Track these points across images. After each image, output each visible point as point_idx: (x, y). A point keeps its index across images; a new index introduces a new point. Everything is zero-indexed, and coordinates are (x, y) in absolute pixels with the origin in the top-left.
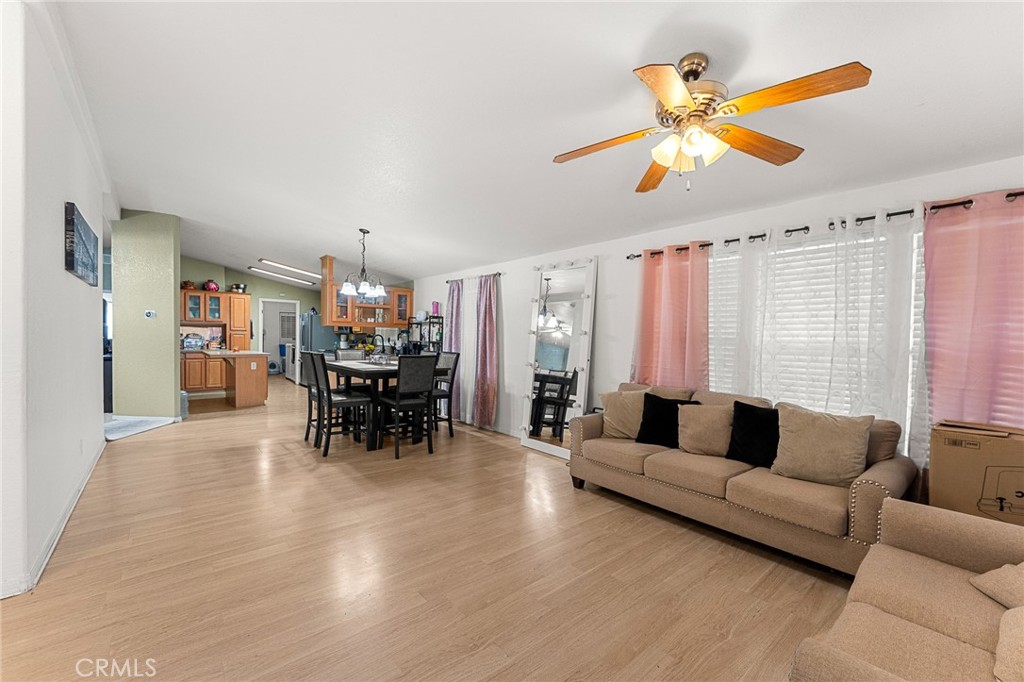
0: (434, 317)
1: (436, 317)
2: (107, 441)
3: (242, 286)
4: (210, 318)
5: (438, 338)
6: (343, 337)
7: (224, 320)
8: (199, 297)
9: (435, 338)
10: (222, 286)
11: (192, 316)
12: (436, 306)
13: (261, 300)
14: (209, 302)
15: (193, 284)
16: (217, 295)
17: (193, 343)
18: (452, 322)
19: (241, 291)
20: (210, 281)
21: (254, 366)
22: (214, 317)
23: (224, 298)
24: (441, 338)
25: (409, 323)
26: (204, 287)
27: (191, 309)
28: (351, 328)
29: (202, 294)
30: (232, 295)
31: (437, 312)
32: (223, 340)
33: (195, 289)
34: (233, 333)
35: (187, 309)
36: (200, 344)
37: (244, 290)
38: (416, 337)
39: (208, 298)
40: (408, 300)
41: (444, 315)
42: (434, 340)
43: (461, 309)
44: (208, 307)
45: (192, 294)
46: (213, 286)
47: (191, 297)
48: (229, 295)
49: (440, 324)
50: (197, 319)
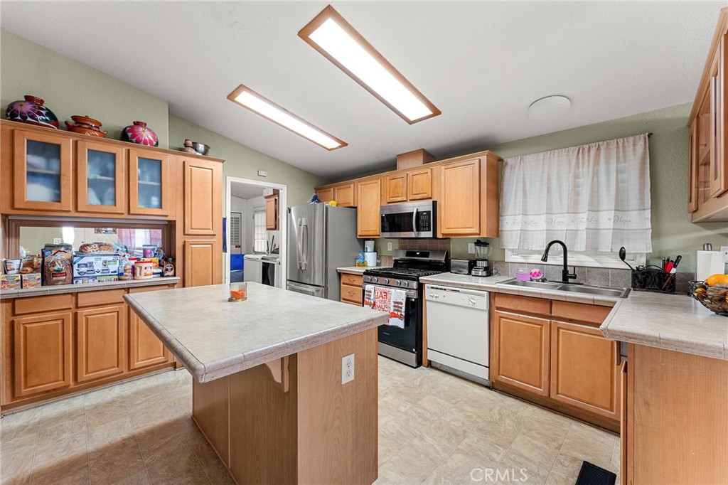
4: (138, 207)
7: (171, 211)
8: (113, 157)
10: (165, 137)
11: (95, 200)
14: (136, 170)
15: (98, 125)
16: (156, 156)
17: (98, 266)
19: (202, 153)
20: (137, 124)
22: (149, 204)
23: (171, 163)
26: (125, 135)
27: (93, 184)
29: (120, 150)
30: (187, 159)
32: (168, 256)
33: (103, 137)
34: (189, 240)
35: (83, 184)
36: (113, 267)
39: (135, 160)
44: (134, 181)
45: (97, 148)
46: (146, 135)
47: (92, 153)
48: (182, 158)
50: (108, 207)
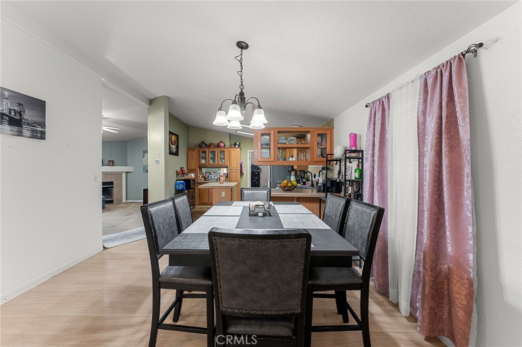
0: (351, 151)
1: (354, 151)
2: (104, 248)
3: (238, 143)
4: (220, 163)
5: (357, 175)
6: (293, 173)
7: (227, 163)
8: (215, 151)
9: (355, 175)
10: (228, 144)
11: (212, 162)
12: (354, 138)
13: (248, 151)
14: (219, 154)
15: (213, 144)
16: (223, 149)
17: (213, 177)
18: (373, 156)
19: (237, 146)
20: (221, 142)
21: (223, 194)
22: (222, 162)
23: (226, 151)
24: (361, 175)
25: (327, 160)
26: (218, 146)
27: (211, 158)
28: (293, 166)
30: (231, 149)
31: (355, 145)
32: (227, 175)
33: (214, 147)
36: (216, 178)
37: (239, 146)
38: (335, 175)
39: (219, 152)
40: (328, 138)
41: (363, 148)
42: (353, 178)
43: (388, 136)
44: (219, 157)
45: (212, 150)
46: (222, 145)
47: (211, 151)
48: (229, 149)
49: (359, 159)
50: (214, 164)
